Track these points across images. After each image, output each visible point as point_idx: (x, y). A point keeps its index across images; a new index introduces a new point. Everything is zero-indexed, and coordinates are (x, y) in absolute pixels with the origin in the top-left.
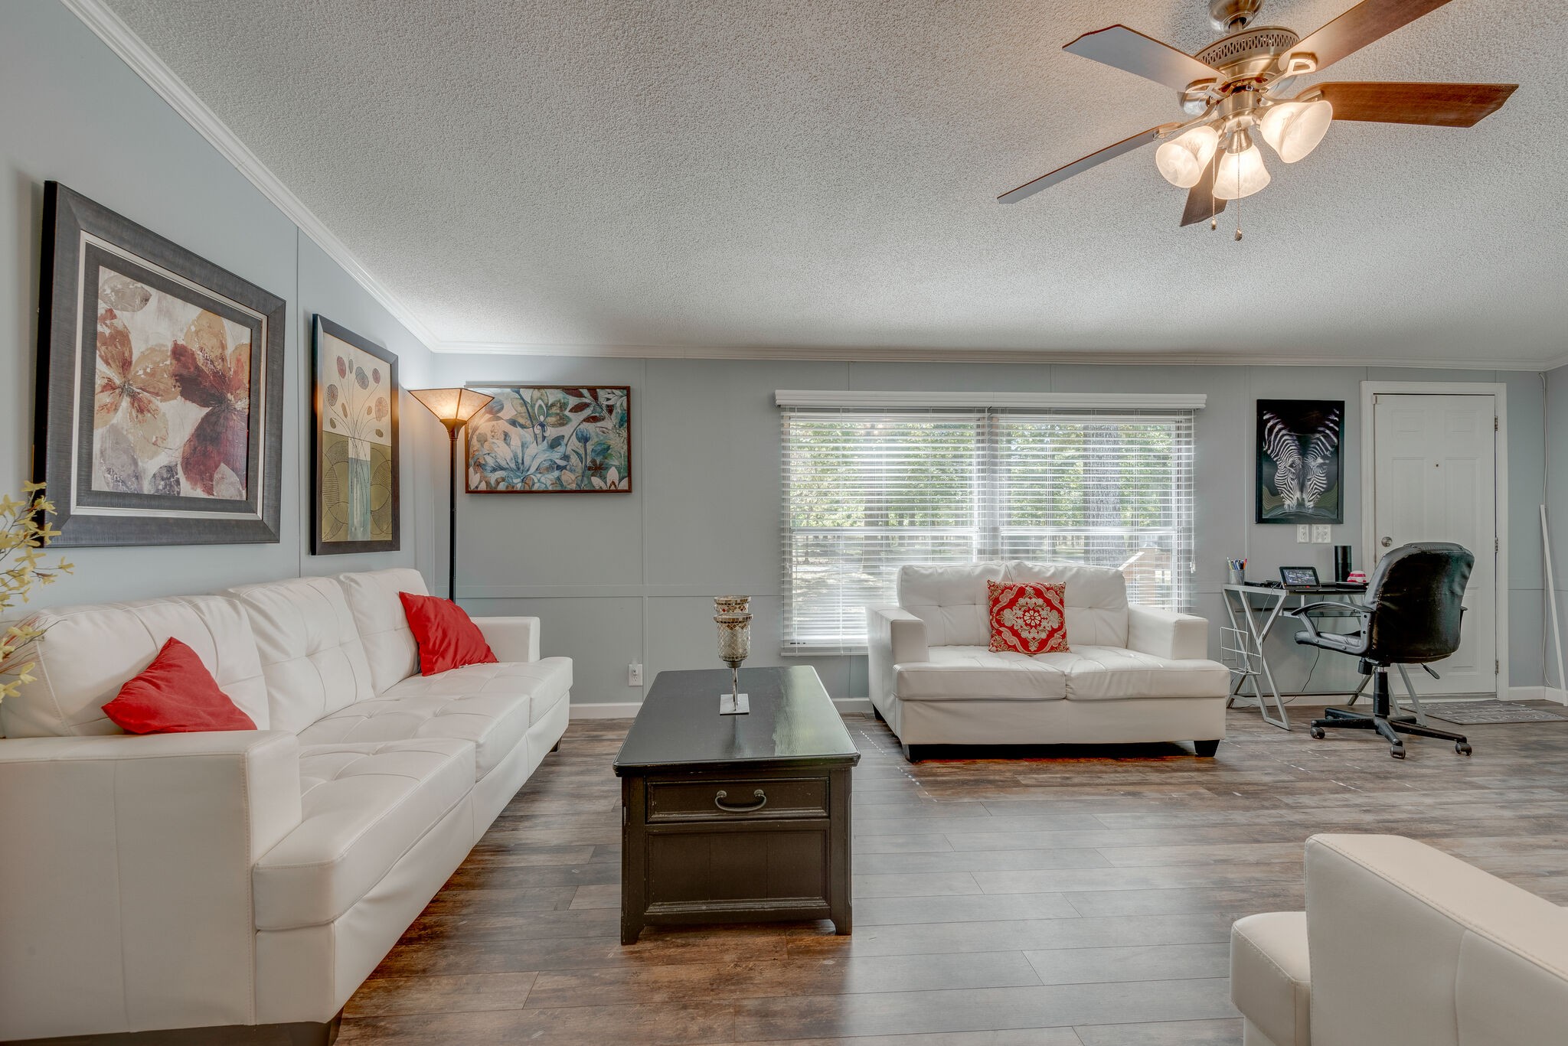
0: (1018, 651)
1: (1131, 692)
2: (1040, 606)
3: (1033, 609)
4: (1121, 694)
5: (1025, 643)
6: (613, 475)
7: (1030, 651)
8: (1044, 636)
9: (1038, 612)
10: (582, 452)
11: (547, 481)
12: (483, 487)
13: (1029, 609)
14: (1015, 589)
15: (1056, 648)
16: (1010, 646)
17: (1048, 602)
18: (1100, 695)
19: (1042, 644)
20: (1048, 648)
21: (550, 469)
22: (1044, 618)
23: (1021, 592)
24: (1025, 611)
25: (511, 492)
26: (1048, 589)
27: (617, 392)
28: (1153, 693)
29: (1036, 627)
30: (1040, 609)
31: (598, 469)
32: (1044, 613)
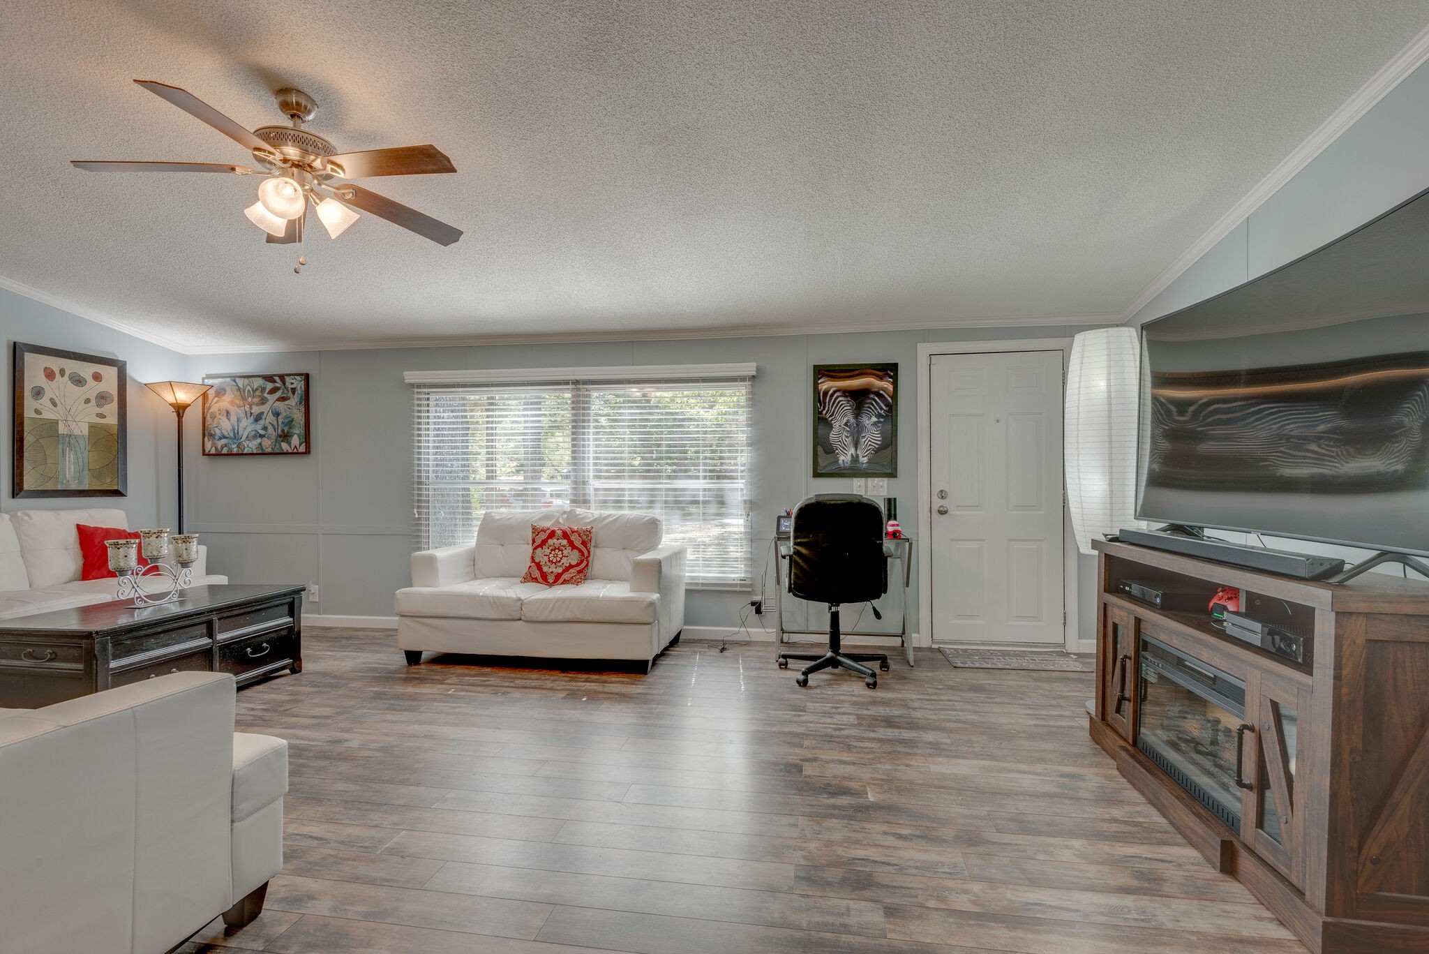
0: (538, 582)
1: (568, 616)
2: (564, 546)
3: (558, 549)
4: (560, 617)
5: (544, 577)
6: (295, 440)
7: (549, 582)
8: (560, 570)
9: (562, 551)
10: (275, 424)
11: (251, 446)
12: (213, 451)
13: (556, 548)
14: (548, 532)
15: (568, 581)
16: (533, 578)
17: (571, 544)
18: (543, 618)
19: (558, 576)
20: (561, 580)
21: (255, 437)
22: (565, 556)
23: (552, 534)
24: (552, 550)
25: (230, 455)
26: (573, 532)
27: (298, 378)
28: (586, 618)
29: (555, 563)
30: (563, 548)
31: (285, 437)
32: (565, 552)
